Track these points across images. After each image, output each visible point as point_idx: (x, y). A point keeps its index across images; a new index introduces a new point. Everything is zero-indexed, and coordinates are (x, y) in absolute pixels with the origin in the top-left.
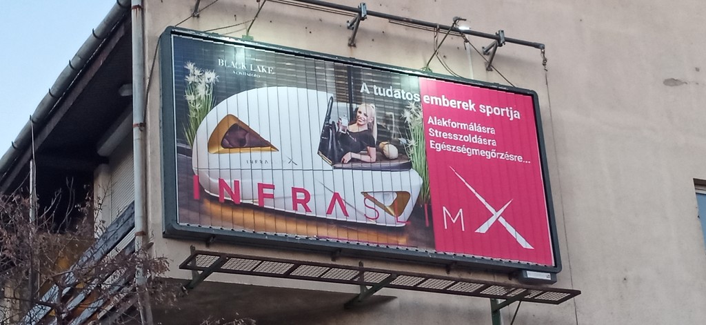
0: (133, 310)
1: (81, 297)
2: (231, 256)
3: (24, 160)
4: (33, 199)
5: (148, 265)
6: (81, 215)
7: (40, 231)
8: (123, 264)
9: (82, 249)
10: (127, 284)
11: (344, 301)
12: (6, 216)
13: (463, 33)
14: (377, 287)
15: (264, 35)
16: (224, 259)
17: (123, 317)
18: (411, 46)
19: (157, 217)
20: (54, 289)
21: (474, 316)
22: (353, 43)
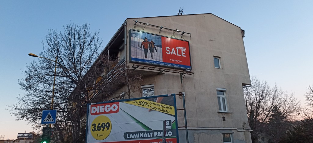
0: (124, 73)
1: (116, 71)
2: (140, 66)
3: (107, 49)
4: (109, 56)
5: (127, 67)
6: (116, 58)
7: (110, 61)
8: (123, 66)
9: (116, 64)
10: (123, 69)
11: (157, 73)
12: (104, 58)
13: (178, 31)
14: (162, 71)
15: (145, 31)
16: (138, 66)
17: (123, 75)
18: (169, 33)
19: (128, 59)
20: (112, 70)
21: (178, 76)
22: (160, 33)
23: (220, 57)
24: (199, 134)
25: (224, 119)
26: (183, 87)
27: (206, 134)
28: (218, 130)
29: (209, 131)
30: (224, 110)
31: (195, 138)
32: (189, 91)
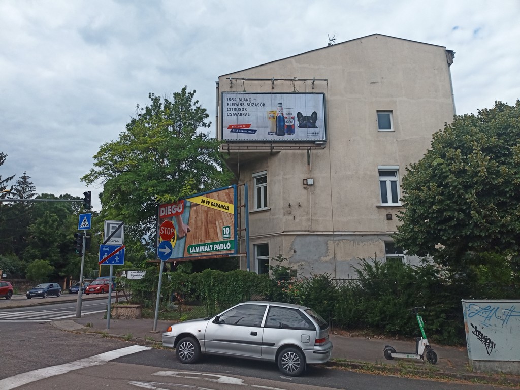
11: (269, 153)
21: (302, 155)
22: (273, 88)
23: (391, 111)
24: (338, 242)
25: (389, 218)
26: (311, 171)
27: (351, 241)
28: (376, 236)
29: (358, 237)
30: (393, 202)
31: (329, 248)
32: (321, 175)
